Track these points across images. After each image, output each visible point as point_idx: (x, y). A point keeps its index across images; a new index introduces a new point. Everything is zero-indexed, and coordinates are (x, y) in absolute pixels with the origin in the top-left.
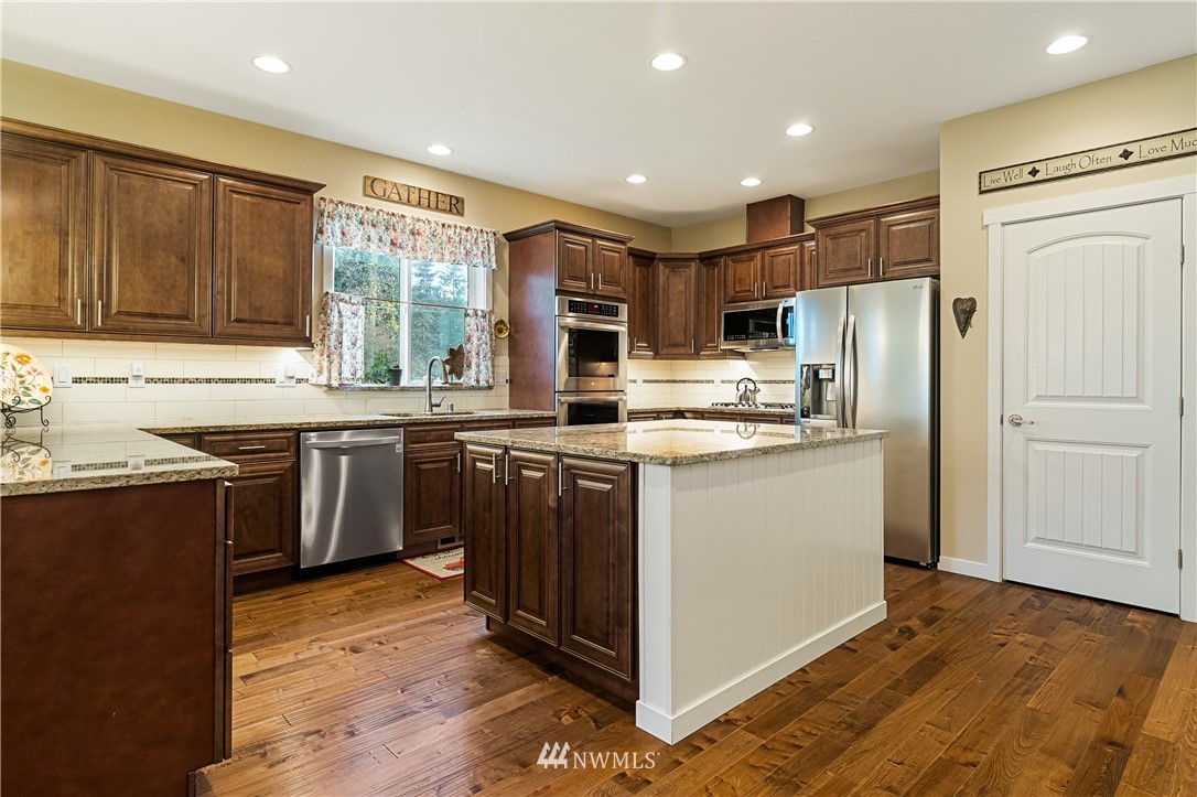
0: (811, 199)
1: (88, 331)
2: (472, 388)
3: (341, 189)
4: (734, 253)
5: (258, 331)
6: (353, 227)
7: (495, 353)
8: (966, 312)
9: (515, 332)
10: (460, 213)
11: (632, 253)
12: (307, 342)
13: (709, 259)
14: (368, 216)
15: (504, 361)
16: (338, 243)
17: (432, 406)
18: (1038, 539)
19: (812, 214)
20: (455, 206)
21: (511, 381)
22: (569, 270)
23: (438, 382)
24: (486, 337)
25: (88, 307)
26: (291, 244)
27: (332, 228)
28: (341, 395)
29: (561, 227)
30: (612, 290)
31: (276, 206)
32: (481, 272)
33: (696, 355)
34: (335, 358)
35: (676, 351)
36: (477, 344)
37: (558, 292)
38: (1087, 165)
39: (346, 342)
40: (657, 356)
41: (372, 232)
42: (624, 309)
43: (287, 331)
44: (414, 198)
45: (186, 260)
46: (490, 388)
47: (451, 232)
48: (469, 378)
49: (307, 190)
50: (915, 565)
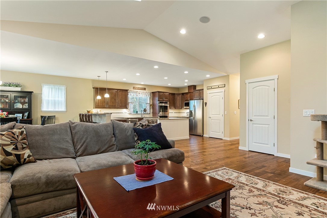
0: (197, 85)
1: (107, 108)
2: (147, 114)
3: (131, 89)
4: (186, 93)
5: (122, 107)
6: (132, 94)
7: (150, 109)
8: (206, 104)
9: (153, 106)
10: (145, 90)
11: (170, 94)
12: (127, 108)
13: (183, 94)
14: (134, 92)
15: (152, 110)
16: (130, 96)
17: (142, 116)
18: (212, 132)
19: (197, 89)
20: (145, 89)
21: (153, 113)
22: (160, 97)
23: (142, 113)
24: (149, 107)
25: (107, 106)
26: (125, 97)
27: (129, 94)
28: (130, 115)
29: (159, 92)
30: (166, 100)
31: (124, 93)
32: (148, 98)
33: (181, 109)
34: (130, 110)
35: (178, 108)
36: (148, 108)
37: (158, 101)
38: (215, 87)
39: (131, 108)
40: (175, 109)
41: (134, 94)
42: (168, 102)
43: (125, 107)
44: (139, 89)
45: (115, 100)
46: (150, 114)
47: (144, 93)
48: (147, 112)
49: (127, 90)
50: (201, 136)
